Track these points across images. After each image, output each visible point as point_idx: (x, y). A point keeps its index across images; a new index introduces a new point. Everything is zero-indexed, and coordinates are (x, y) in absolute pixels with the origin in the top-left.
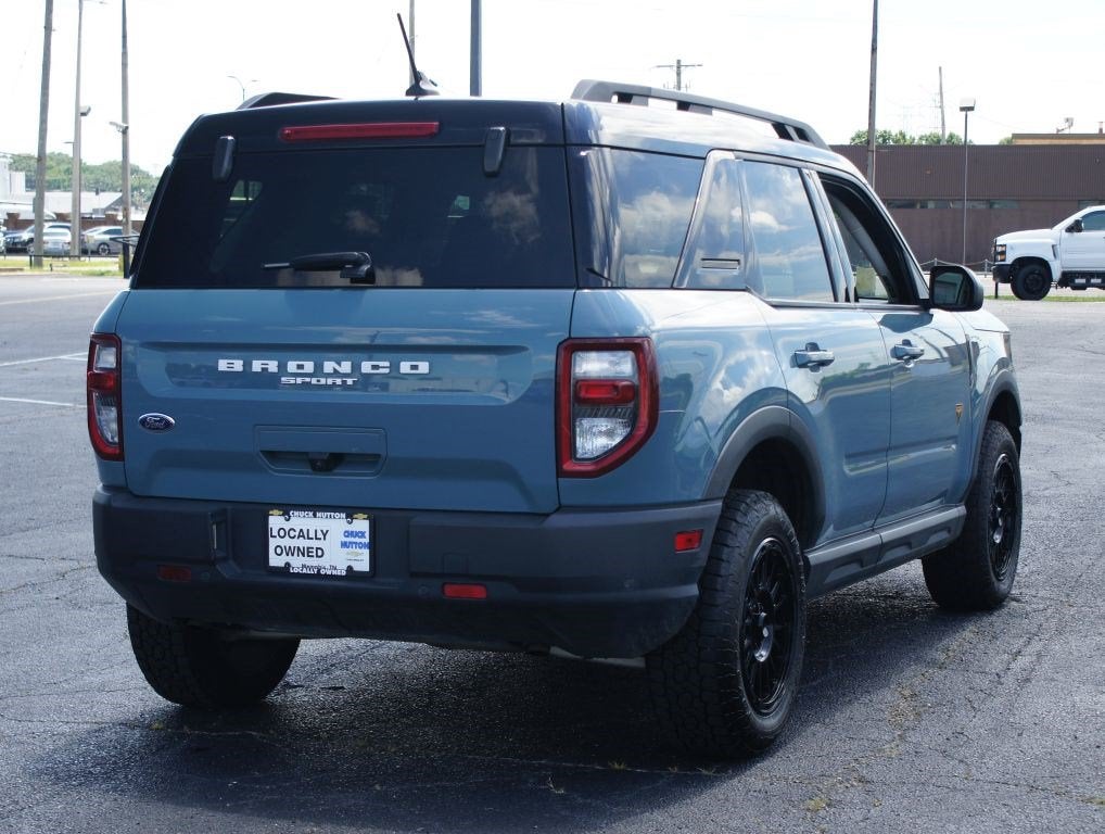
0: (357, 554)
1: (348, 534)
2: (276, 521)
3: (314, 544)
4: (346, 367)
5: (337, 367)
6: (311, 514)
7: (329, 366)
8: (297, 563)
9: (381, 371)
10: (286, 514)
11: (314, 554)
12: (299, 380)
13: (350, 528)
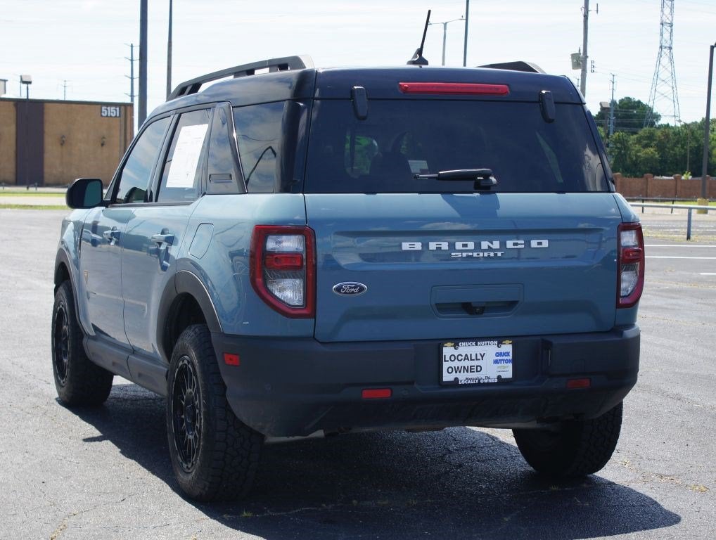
0: (504, 367)
1: (498, 354)
2: (448, 350)
3: (475, 363)
4: (496, 245)
5: (490, 245)
6: (474, 343)
7: (485, 245)
8: (463, 377)
9: (519, 246)
10: (456, 346)
11: (475, 370)
12: (464, 255)
13: (500, 350)
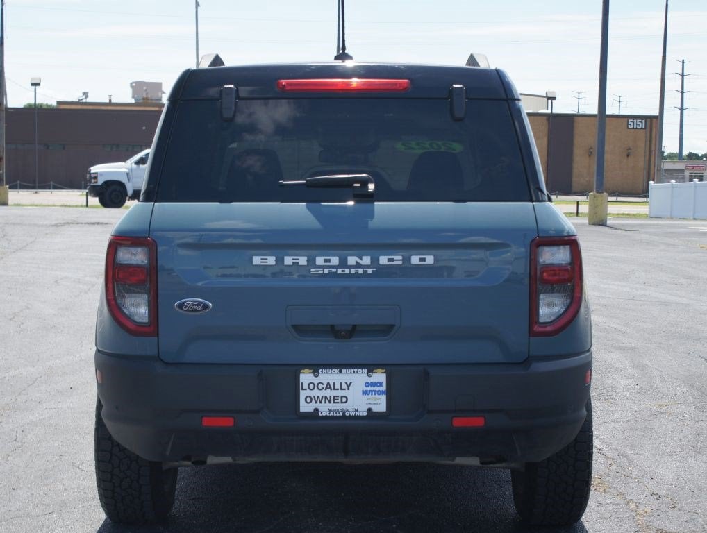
0: (376, 399)
1: (368, 385)
2: (306, 378)
3: (340, 393)
4: (366, 260)
5: (359, 260)
6: (337, 371)
7: (352, 260)
8: (324, 408)
9: (396, 263)
10: (315, 372)
11: (340, 401)
12: (326, 271)
13: (370, 380)
